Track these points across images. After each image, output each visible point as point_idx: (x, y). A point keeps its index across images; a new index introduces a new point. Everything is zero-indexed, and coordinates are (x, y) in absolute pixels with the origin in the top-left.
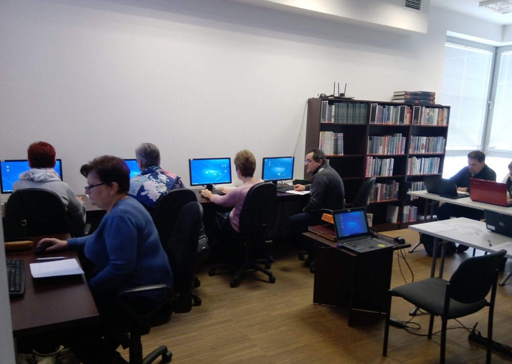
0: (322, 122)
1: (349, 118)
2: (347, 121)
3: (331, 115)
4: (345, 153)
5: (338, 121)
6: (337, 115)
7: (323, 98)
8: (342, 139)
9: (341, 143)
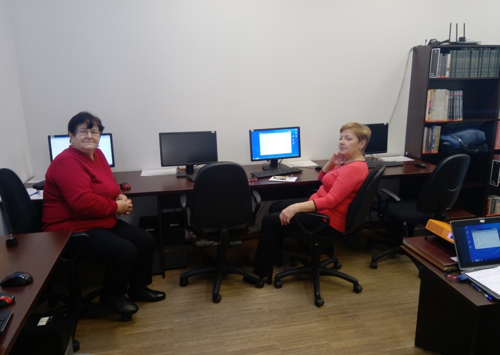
0: (432, 76)
1: (472, 70)
2: (469, 75)
3: (445, 67)
4: (464, 117)
5: (455, 76)
6: (454, 66)
7: (433, 44)
8: (461, 98)
9: (459, 103)
